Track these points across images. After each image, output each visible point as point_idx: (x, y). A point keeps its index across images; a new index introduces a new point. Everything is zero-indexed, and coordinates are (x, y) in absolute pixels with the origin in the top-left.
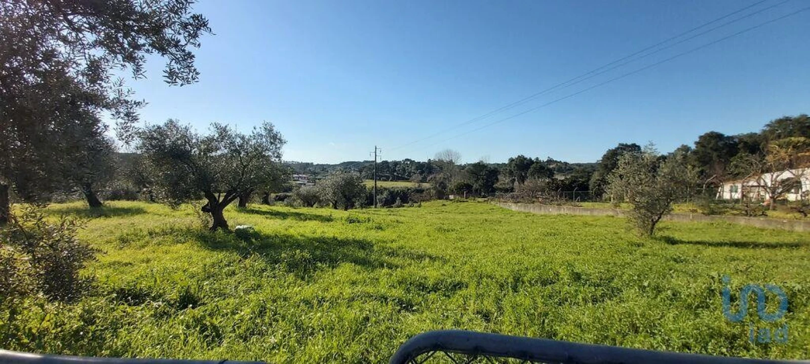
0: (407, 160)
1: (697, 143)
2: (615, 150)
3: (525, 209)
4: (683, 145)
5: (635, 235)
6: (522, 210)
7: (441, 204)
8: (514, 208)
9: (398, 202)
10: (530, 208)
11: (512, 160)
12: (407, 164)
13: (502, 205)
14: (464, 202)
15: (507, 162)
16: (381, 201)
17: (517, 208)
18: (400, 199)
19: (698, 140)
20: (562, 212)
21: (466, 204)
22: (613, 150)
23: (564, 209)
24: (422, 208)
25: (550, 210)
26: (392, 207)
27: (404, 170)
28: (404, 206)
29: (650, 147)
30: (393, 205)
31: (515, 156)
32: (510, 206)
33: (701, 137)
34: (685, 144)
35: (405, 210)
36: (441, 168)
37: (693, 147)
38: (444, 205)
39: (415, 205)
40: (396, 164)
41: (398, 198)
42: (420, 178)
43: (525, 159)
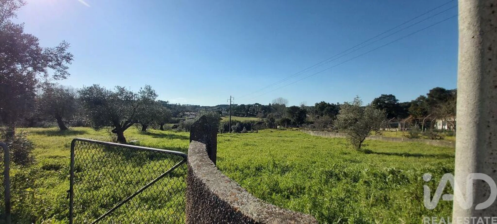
0: (256, 104)
1: (428, 94)
2: (379, 99)
3: (318, 134)
4: (421, 96)
5: (351, 148)
6: (316, 135)
7: (270, 131)
8: (312, 133)
9: (244, 130)
10: (320, 134)
11: (317, 104)
12: (256, 106)
13: (305, 132)
14: (284, 130)
15: (314, 106)
16: (234, 129)
17: (314, 134)
18: (246, 128)
19: (429, 92)
20: (337, 136)
21: (285, 131)
22: (378, 98)
23: (338, 135)
24: (258, 133)
25: (331, 135)
26: (241, 133)
27: (254, 110)
28: (247, 132)
29: (357, 99)
30: (241, 132)
31: (319, 102)
32: (310, 133)
33: (431, 91)
34: (422, 95)
35: (247, 135)
36: (276, 109)
37: (427, 97)
38: (272, 132)
39: (255, 131)
40: (249, 106)
41: (244, 127)
42: (263, 115)
43: (326, 104)
